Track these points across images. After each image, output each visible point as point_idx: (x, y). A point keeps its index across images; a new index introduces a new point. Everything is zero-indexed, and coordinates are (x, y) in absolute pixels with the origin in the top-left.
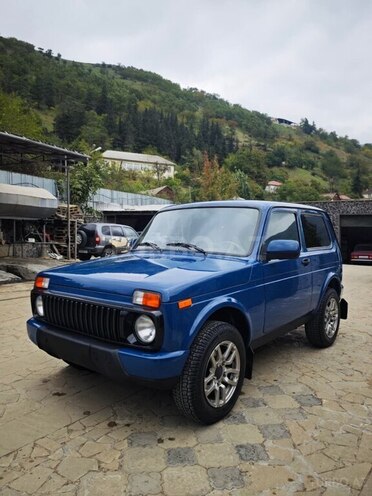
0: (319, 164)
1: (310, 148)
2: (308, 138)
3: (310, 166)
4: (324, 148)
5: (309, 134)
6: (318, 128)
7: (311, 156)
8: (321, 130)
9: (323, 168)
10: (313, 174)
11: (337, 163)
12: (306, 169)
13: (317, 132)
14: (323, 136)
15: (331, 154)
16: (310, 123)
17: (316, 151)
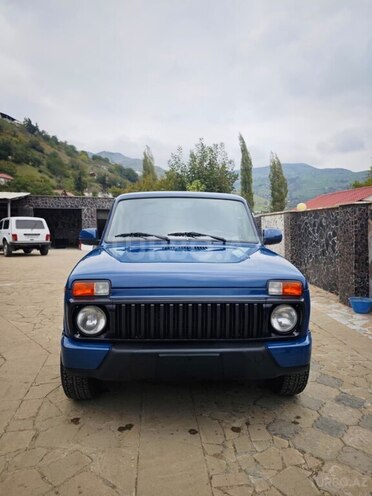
0: (45, 162)
1: (34, 146)
2: (33, 138)
3: (36, 163)
4: (48, 149)
5: (33, 133)
6: (41, 130)
7: (37, 155)
8: (43, 132)
9: (49, 167)
10: (40, 171)
11: (61, 164)
12: (33, 166)
13: (40, 134)
14: (47, 138)
15: (54, 155)
16: (34, 124)
17: (41, 151)
